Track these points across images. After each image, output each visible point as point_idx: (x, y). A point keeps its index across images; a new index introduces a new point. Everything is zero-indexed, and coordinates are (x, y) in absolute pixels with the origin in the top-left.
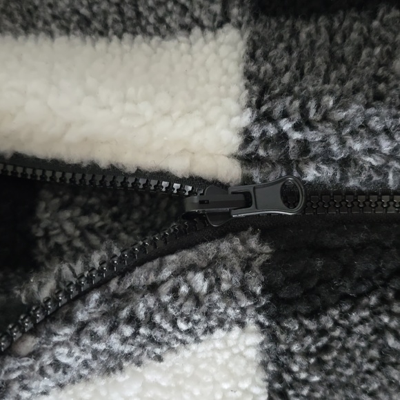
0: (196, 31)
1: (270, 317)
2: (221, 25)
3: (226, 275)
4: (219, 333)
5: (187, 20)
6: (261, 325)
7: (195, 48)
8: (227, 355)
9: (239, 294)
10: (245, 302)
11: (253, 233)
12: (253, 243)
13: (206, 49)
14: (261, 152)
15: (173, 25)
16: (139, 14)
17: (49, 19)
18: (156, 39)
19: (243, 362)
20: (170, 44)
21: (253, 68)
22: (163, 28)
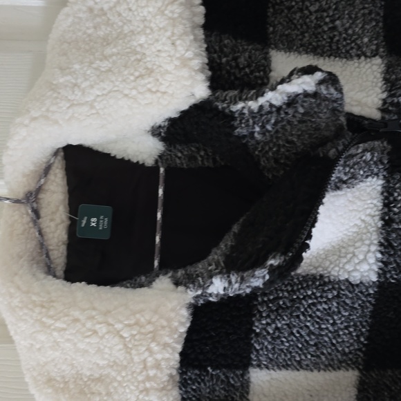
0: (363, 58)
1: (388, 173)
2: (374, 56)
3: (376, 155)
4: (370, 179)
5: (359, 52)
6: (384, 176)
7: (362, 65)
8: (371, 188)
9: (379, 163)
10: (381, 167)
11: (385, 140)
12: (385, 144)
13: (367, 66)
14: (390, 108)
15: (353, 54)
16: (338, 48)
17: (299, 46)
18: (345, 60)
19: (376, 192)
20: (350, 63)
21: (388, 77)
22: (348, 55)
